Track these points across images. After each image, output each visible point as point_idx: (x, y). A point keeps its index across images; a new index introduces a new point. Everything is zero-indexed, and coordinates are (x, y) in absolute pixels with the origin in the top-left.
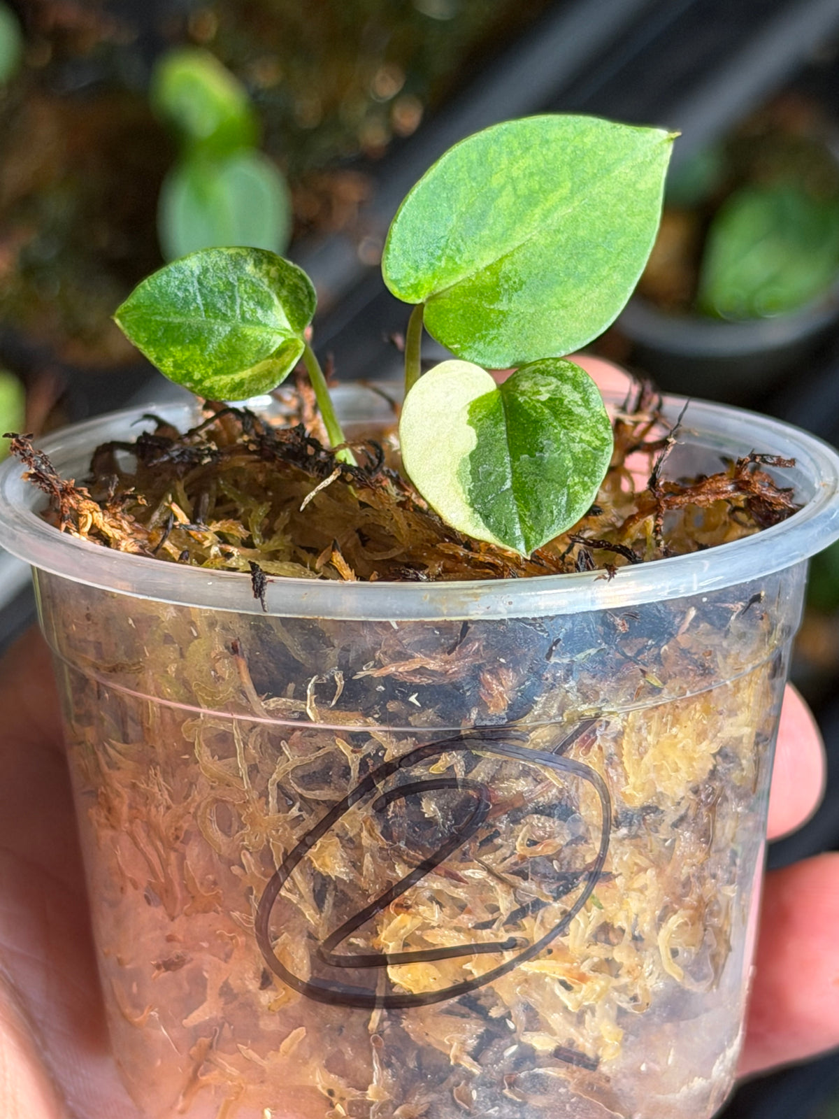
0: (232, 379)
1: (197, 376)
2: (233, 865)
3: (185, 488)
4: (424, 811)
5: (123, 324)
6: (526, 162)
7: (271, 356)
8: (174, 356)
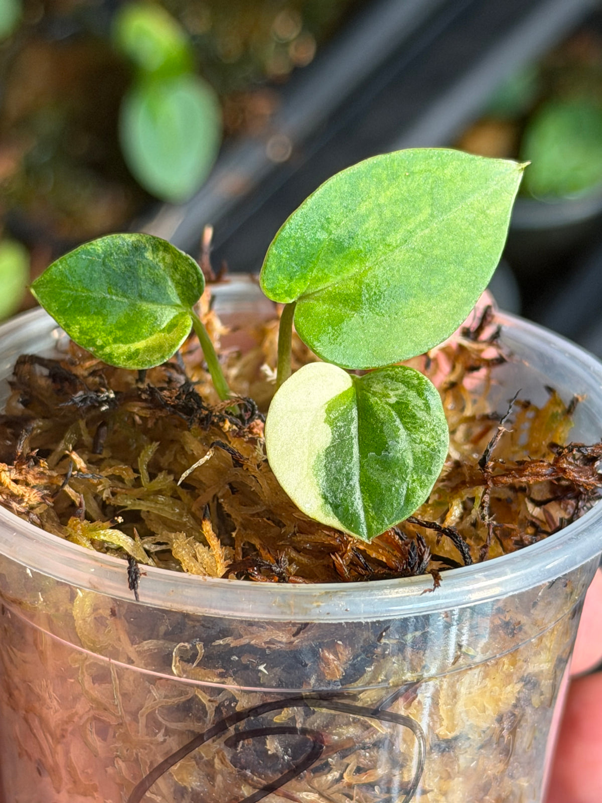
0: (129, 348)
1: (99, 342)
2: (108, 767)
3: (87, 424)
4: (268, 747)
5: (38, 294)
6: (392, 191)
7: (163, 331)
8: (80, 324)
